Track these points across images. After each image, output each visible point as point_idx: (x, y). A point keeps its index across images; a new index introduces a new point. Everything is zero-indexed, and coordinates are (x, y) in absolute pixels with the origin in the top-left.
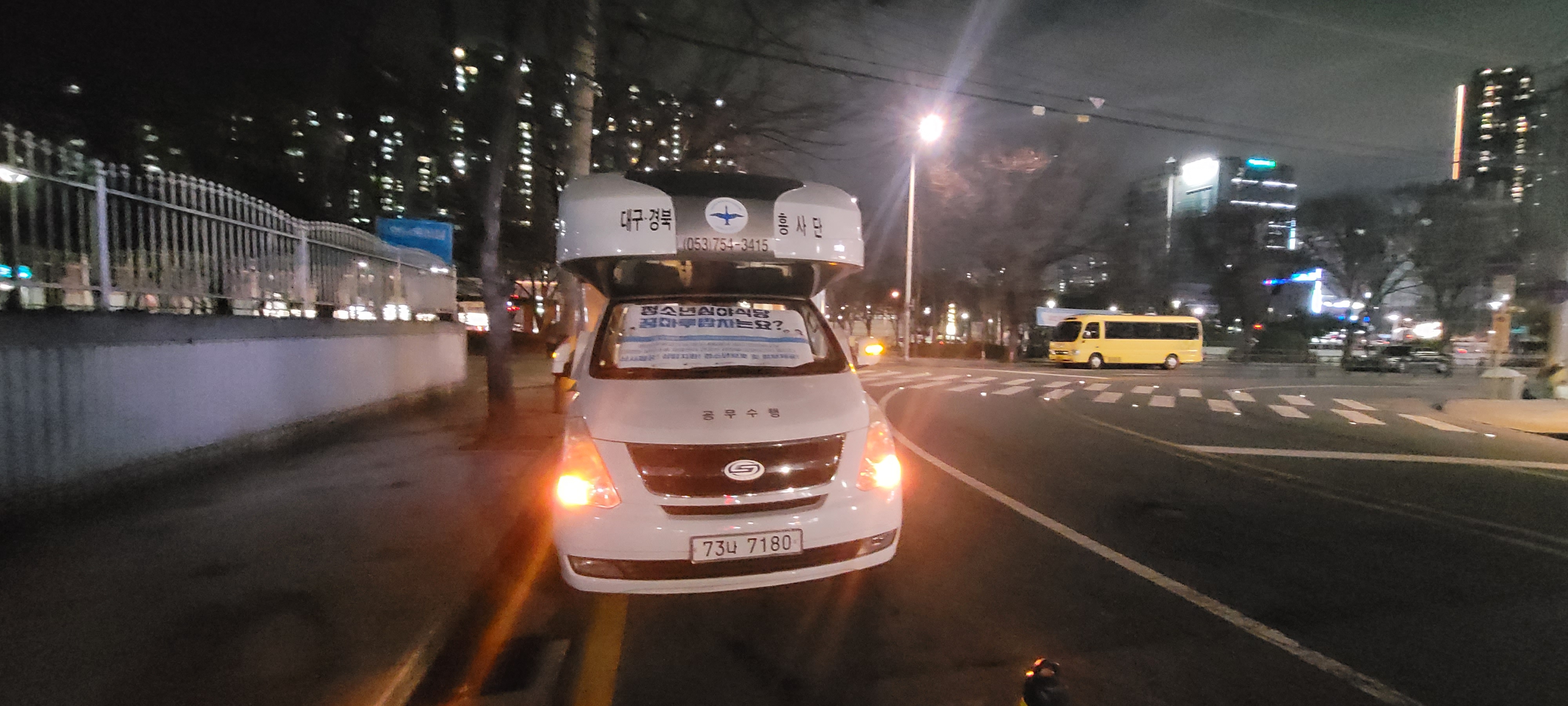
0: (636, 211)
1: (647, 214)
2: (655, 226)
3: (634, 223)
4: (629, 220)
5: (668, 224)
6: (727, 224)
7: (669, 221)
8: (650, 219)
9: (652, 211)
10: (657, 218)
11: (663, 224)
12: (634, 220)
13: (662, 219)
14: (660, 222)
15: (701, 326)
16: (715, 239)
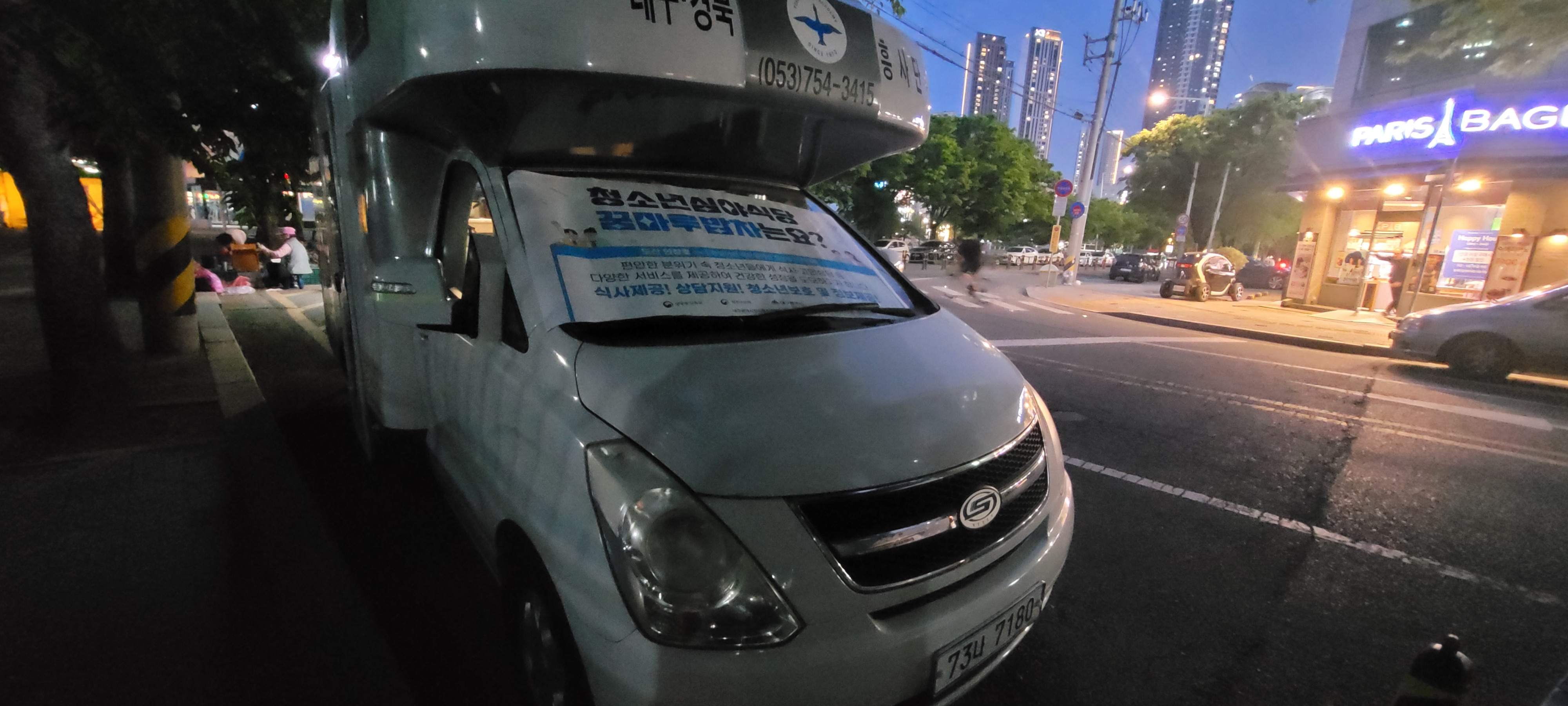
2: (703, 21)
5: (729, 21)
6: (822, 42)
7: (727, 15)
8: (694, 3)
10: (706, 1)
11: (719, 18)
13: (715, 8)
14: (713, 14)
15: (710, 230)
16: (806, 68)
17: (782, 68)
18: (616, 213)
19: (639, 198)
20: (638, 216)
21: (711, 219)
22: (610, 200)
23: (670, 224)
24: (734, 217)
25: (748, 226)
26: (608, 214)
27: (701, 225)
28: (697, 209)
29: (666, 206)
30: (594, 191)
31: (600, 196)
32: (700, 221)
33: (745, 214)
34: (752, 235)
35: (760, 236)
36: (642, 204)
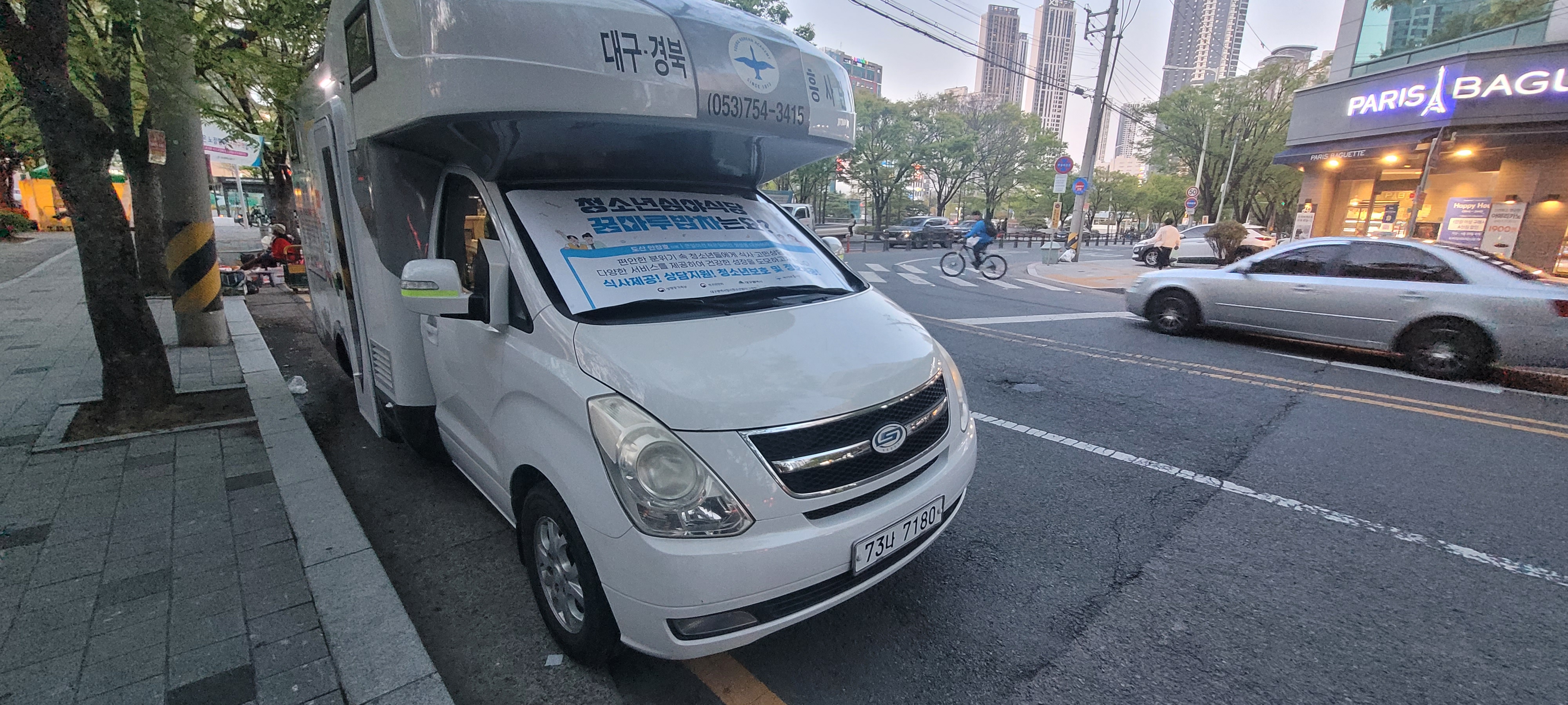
0: (625, 35)
1: (646, 45)
2: (662, 68)
3: (627, 57)
4: (617, 50)
5: (682, 66)
6: (758, 76)
7: (681, 62)
8: (654, 54)
9: (652, 39)
10: (663, 52)
11: (674, 65)
12: (626, 51)
13: (671, 56)
14: (670, 61)
15: (680, 227)
16: (746, 99)
17: (726, 100)
18: (603, 218)
19: (618, 204)
20: (622, 219)
21: (679, 217)
22: (596, 207)
23: (648, 225)
24: (695, 214)
25: (708, 220)
26: (597, 220)
27: (672, 222)
28: (666, 209)
29: (640, 209)
30: (581, 202)
31: (587, 205)
32: (670, 219)
33: (704, 211)
34: (713, 228)
35: (720, 228)
36: (622, 209)
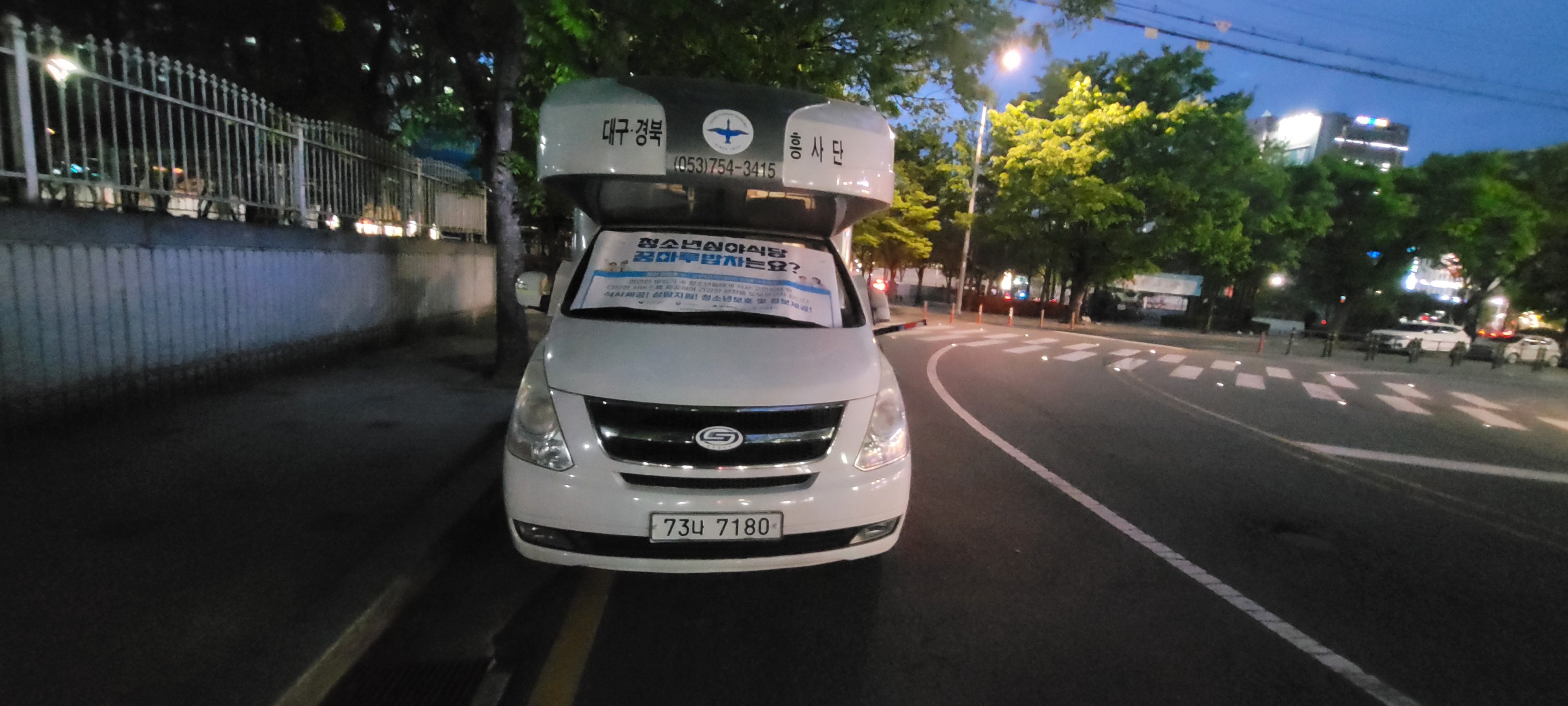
0: (621, 121)
1: (633, 125)
2: (641, 140)
4: (612, 131)
5: (658, 138)
6: (728, 142)
7: (658, 135)
8: (637, 132)
9: (639, 121)
10: (645, 130)
11: (652, 138)
12: (618, 131)
13: (651, 132)
14: (648, 136)
16: (711, 159)
17: (691, 161)
18: (648, 252)
19: (670, 243)
20: (661, 254)
22: (650, 244)
23: (677, 258)
24: (729, 254)
25: (737, 259)
26: (642, 253)
29: (684, 248)
30: (642, 240)
31: (644, 242)
32: (701, 257)
33: (739, 252)
34: (734, 265)
35: (741, 266)
36: (669, 247)
